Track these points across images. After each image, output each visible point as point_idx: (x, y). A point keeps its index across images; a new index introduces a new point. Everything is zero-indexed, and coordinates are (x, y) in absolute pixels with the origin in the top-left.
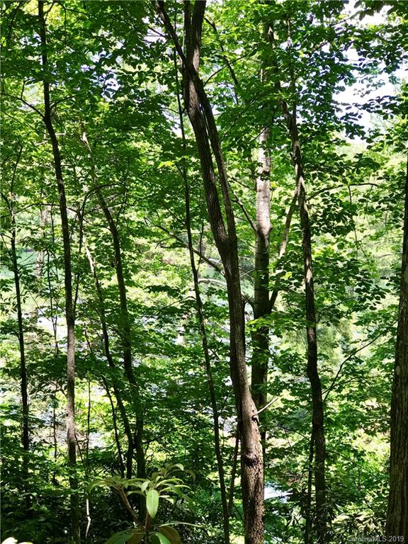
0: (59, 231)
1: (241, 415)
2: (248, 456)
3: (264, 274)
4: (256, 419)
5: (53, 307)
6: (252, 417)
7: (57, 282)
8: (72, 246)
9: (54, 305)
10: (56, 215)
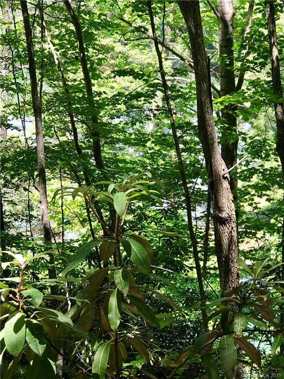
0: (20, 27)
1: (212, 175)
2: (220, 215)
3: (229, 59)
4: (227, 178)
5: (21, 104)
6: (223, 176)
7: (23, 79)
8: (35, 42)
9: (22, 102)
10: (17, 10)
